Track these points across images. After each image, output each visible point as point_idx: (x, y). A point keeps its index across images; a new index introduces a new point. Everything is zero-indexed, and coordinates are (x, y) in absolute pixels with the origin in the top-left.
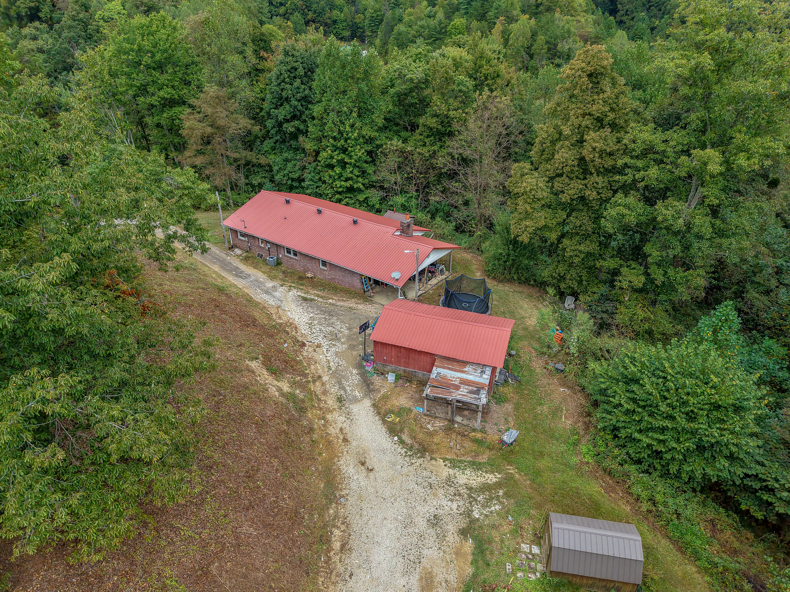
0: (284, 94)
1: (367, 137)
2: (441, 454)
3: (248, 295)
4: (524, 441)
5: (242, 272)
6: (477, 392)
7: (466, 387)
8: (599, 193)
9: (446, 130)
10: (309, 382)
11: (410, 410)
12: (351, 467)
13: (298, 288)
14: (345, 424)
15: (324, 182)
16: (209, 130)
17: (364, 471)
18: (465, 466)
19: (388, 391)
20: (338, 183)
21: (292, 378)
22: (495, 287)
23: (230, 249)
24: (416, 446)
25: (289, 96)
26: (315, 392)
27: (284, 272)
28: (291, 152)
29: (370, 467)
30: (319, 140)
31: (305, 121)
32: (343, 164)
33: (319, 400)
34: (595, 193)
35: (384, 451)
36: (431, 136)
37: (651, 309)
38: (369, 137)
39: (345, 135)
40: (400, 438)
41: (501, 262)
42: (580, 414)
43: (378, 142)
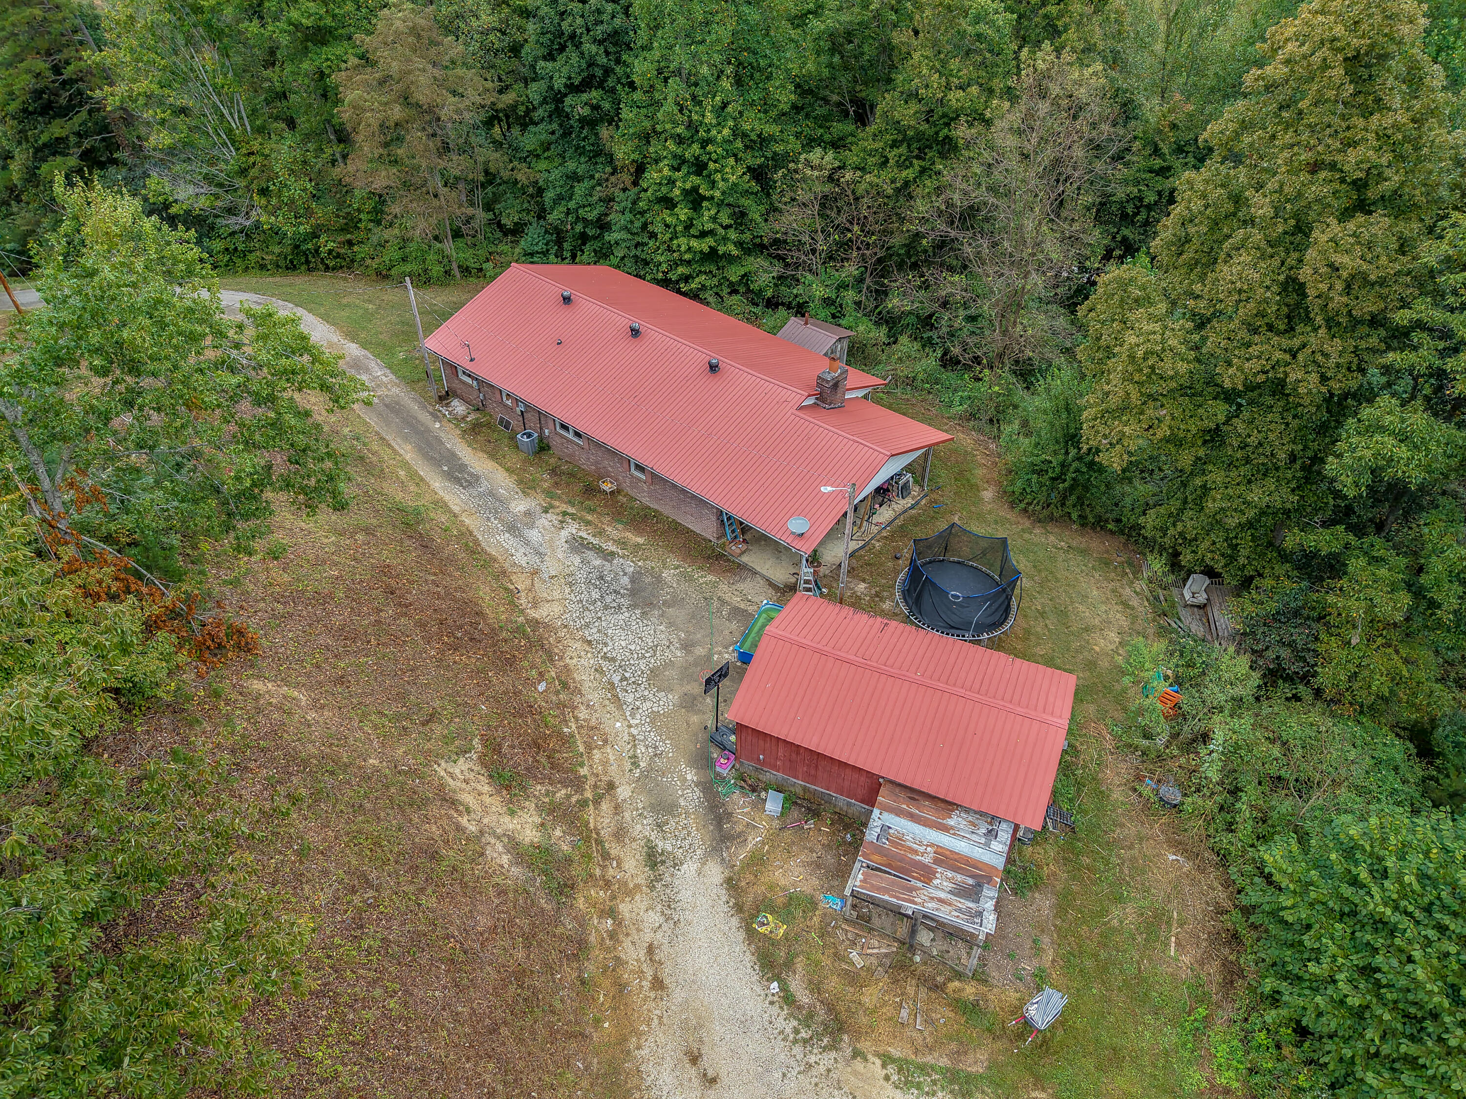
0: (565, 25)
1: (754, 137)
2: (876, 1042)
3: (471, 533)
4: (1076, 1013)
5: (463, 468)
6: (973, 893)
7: (950, 874)
8: (1324, 379)
9: (937, 133)
10: (583, 803)
11: (813, 904)
12: (668, 1064)
13: (582, 519)
14: (659, 935)
15: (653, 235)
16: (397, 112)
17: (696, 1082)
18: (934, 1082)
19: (763, 843)
20: (682, 242)
21: (547, 794)
22: (1026, 536)
23: (441, 398)
24: (821, 1013)
25: (578, 31)
26: (598, 834)
27: (554, 472)
28: (583, 159)
29: (711, 1073)
30: (646, 137)
31: (613, 90)
32: (695, 199)
33: (606, 856)
34: (1314, 377)
35: (745, 1024)
36: (902, 142)
37: (1404, 652)
38: (759, 136)
39: (702, 133)
40: (784, 988)
41: (1045, 479)
42: (1214, 938)
43: (779, 148)
